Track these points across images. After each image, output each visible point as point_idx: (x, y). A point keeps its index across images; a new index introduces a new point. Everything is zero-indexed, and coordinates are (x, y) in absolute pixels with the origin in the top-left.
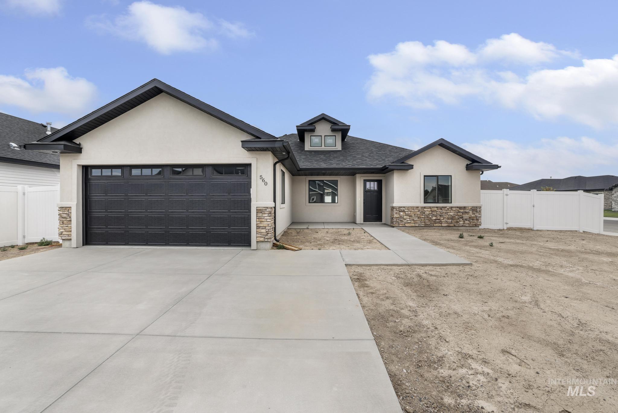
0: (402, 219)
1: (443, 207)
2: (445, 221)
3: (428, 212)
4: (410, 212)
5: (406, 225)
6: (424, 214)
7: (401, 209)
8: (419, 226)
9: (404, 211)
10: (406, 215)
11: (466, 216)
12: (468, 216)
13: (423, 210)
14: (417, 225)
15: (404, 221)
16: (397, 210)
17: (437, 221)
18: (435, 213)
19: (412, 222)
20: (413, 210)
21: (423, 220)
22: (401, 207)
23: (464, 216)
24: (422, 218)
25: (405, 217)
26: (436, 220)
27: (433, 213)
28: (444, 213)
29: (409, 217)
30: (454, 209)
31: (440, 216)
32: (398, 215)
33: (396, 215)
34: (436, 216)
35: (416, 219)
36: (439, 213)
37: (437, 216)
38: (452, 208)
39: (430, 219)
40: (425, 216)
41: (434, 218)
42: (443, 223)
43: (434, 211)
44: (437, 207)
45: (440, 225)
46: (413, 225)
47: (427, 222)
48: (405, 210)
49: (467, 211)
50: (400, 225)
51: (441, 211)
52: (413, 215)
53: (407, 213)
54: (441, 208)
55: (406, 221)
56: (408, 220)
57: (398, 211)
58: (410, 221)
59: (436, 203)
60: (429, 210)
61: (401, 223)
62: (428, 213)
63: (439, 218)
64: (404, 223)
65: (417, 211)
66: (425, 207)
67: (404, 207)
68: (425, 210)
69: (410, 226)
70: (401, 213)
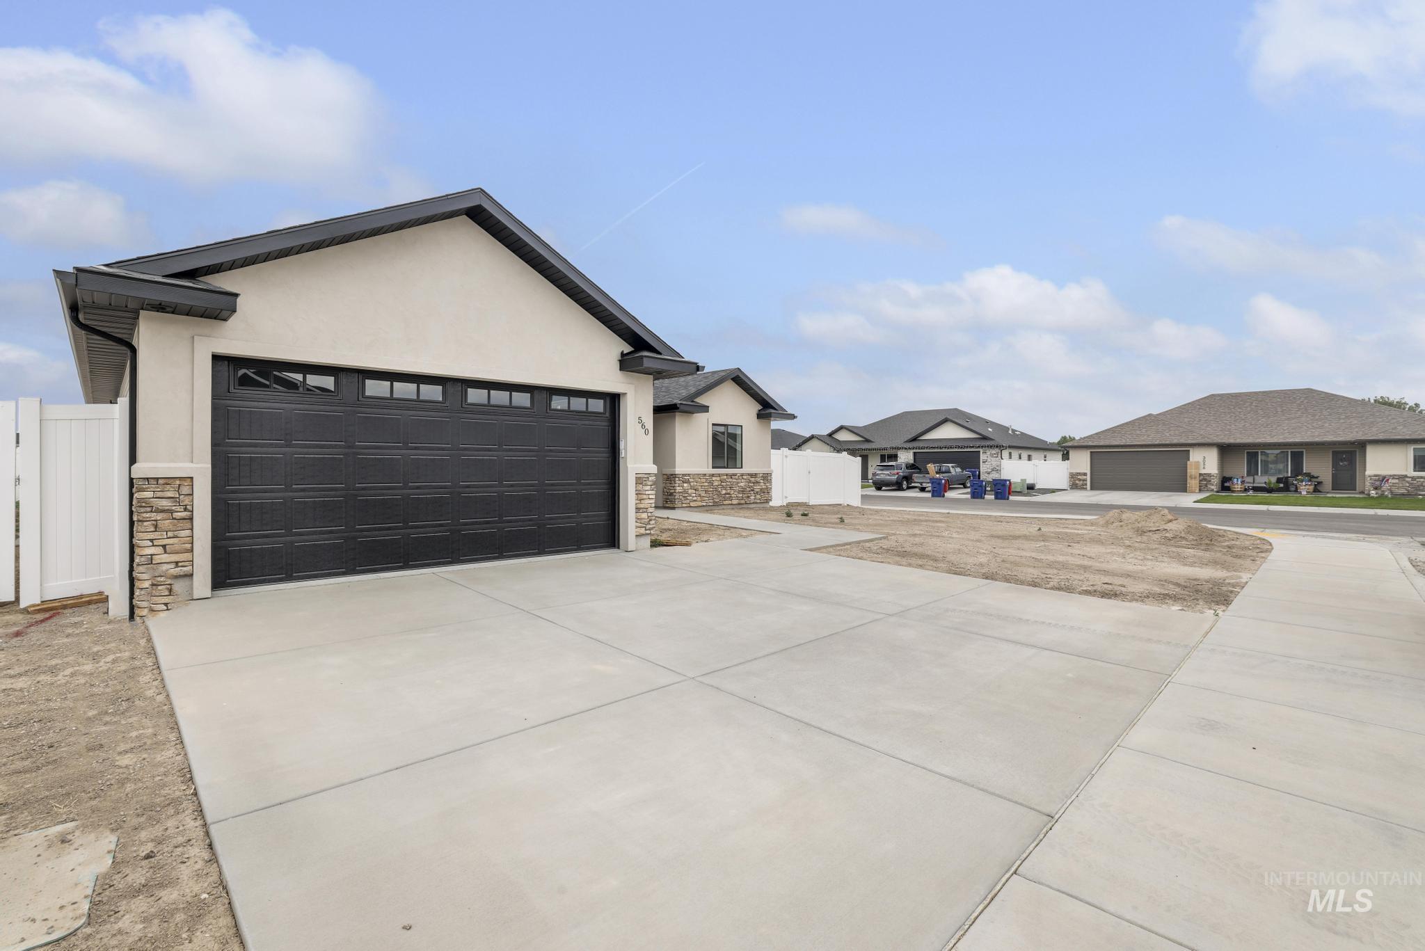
0: (686, 495)
2: (735, 496)
3: (717, 482)
4: (695, 484)
5: (692, 504)
6: (712, 486)
7: (685, 478)
8: (706, 506)
9: (688, 482)
10: (691, 489)
11: (757, 488)
12: (758, 487)
13: (711, 480)
14: (704, 504)
15: (688, 498)
16: (680, 480)
17: (727, 496)
18: (725, 484)
19: (699, 499)
20: (699, 481)
21: (711, 496)
22: (685, 476)
23: (755, 487)
24: (709, 493)
25: (690, 491)
26: (725, 495)
27: (723, 484)
28: (735, 484)
29: (694, 492)
30: (745, 477)
31: (730, 488)
32: (681, 488)
33: (679, 488)
35: (703, 494)
36: (729, 483)
37: (727, 489)
38: (742, 475)
39: (719, 494)
40: (714, 490)
41: (724, 492)
42: (733, 499)
43: (723, 481)
44: (727, 475)
45: (730, 502)
46: (700, 504)
47: (716, 498)
48: (690, 480)
49: (758, 480)
50: (684, 505)
51: (731, 480)
52: (699, 488)
53: (692, 484)
54: (732, 476)
55: (691, 498)
56: (693, 497)
57: (681, 482)
58: (695, 498)
59: (724, 468)
60: (718, 478)
61: (685, 502)
62: (716, 484)
63: (729, 492)
64: (688, 501)
65: (704, 480)
66: (713, 475)
67: (689, 475)
68: (714, 478)
69: (696, 505)
70: (685, 485)
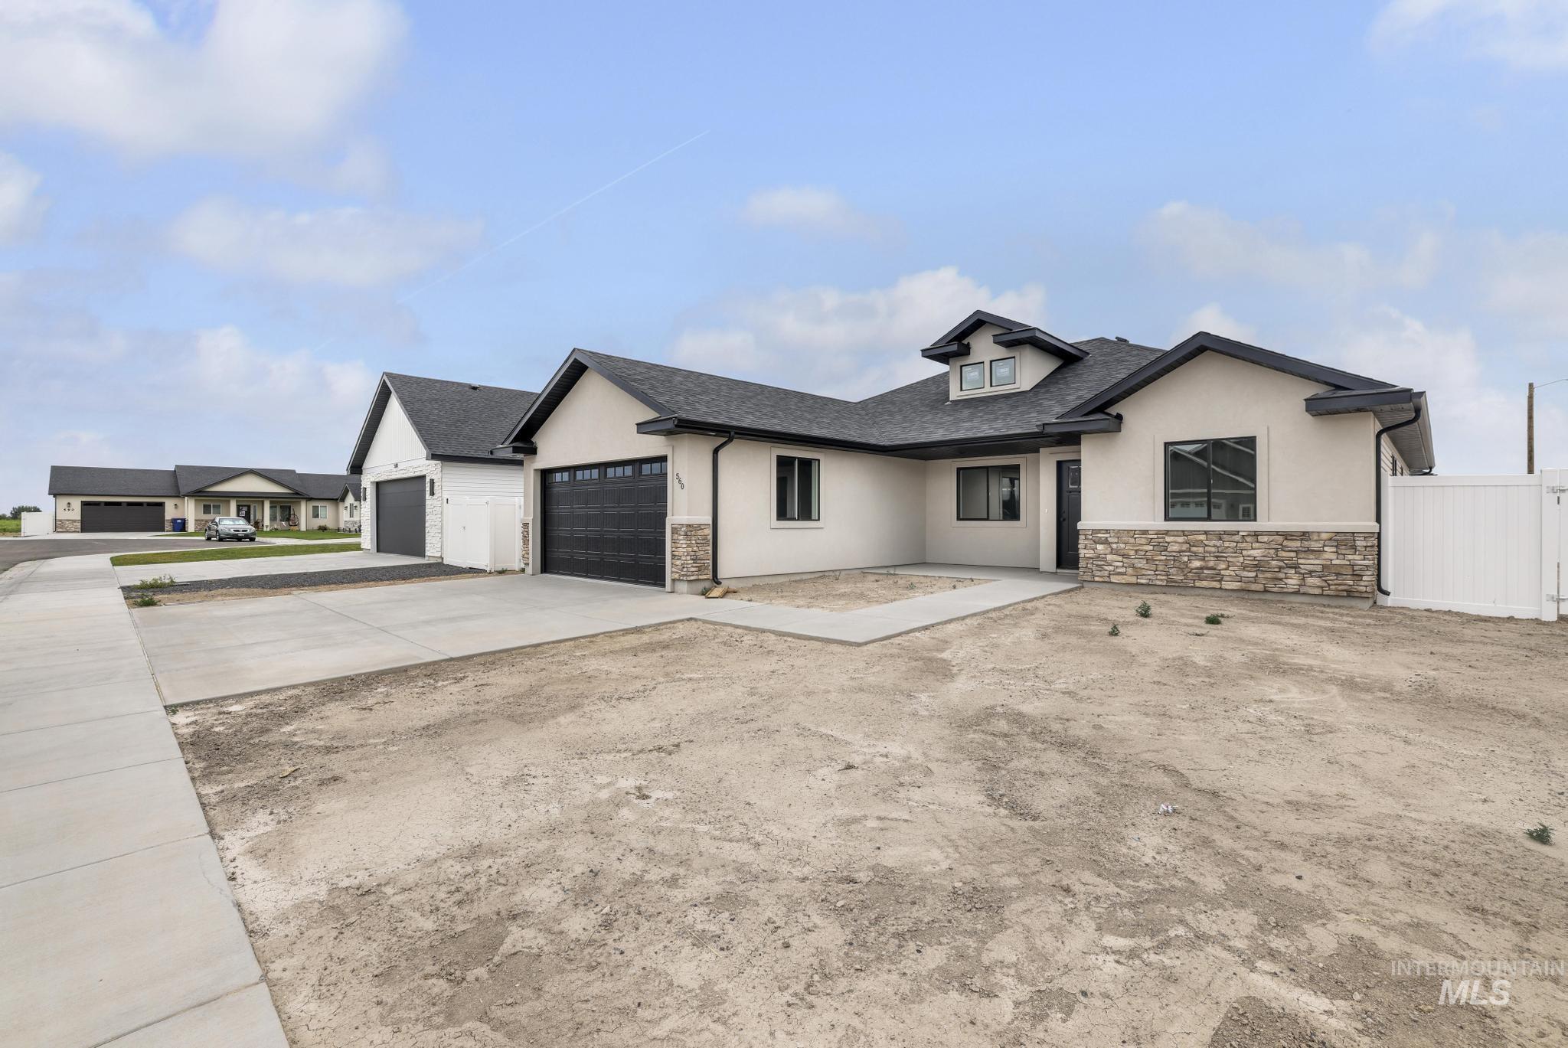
0: (1100, 563)
1: (1225, 532)
2: (1233, 573)
3: (1177, 545)
4: (1123, 546)
5: (1114, 579)
6: (1166, 550)
7: (1099, 535)
8: (1148, 585)
9: (1106, 542)
10: (1111, 553)
11: (1309, 563)
12: (1317, 562)
13: (1161, 540)
14: (1144, 581)
15: (1106, 568)
16: (1088, 539)
17: (1205, 571)
18: (1201, 550)
19: (1130, 571)
20: (1132, 540)
21: (1160, 568)
22: (1099, 531)
23: (1300, 561)
24: (1157, 562)
25: (1109, 557)
26: (1201, 568)
27: (1194, 549)
28: (1231, 550)
29: (1120, 559)
30: (1265, 539)
31: (1217, 557)
32: (1092, 552)
33: (1086, 551)
34: (1203, 559)
35: (1141, 564)
36: (1213, 549)
37: (1206, 559)
38: (1256, 534)
39: (1182, 566)
40: (1168, 558)
41: (1197, 564)
42: (1225, 578)
43: (1196, 544)
44: (1206, 533)
45: (1216, 585)
46: (1133, 580)
47: (1175, 573)
48: (1109, 539)
49: (1315, 545)
50: (1097, 579)
51: (1219, 543)
52: (1132, 553)
53: (1114, 546)
54: (1220, 535)
55: (1111, 568)
56: (1117, 567)
57: (1092, 542)
58: (1123, 570)
59: (1204, 520)
60: (1181, 539)
61: (1099, 573)
62: (1176, 548)
63: (1211, 564)
64: (1106, 573)
65: (1143, 541)
66: (1167, 533)
67: (1107, 531)
68: (1168, 539)
69: (1124, 582)
70: (1100, 547)
